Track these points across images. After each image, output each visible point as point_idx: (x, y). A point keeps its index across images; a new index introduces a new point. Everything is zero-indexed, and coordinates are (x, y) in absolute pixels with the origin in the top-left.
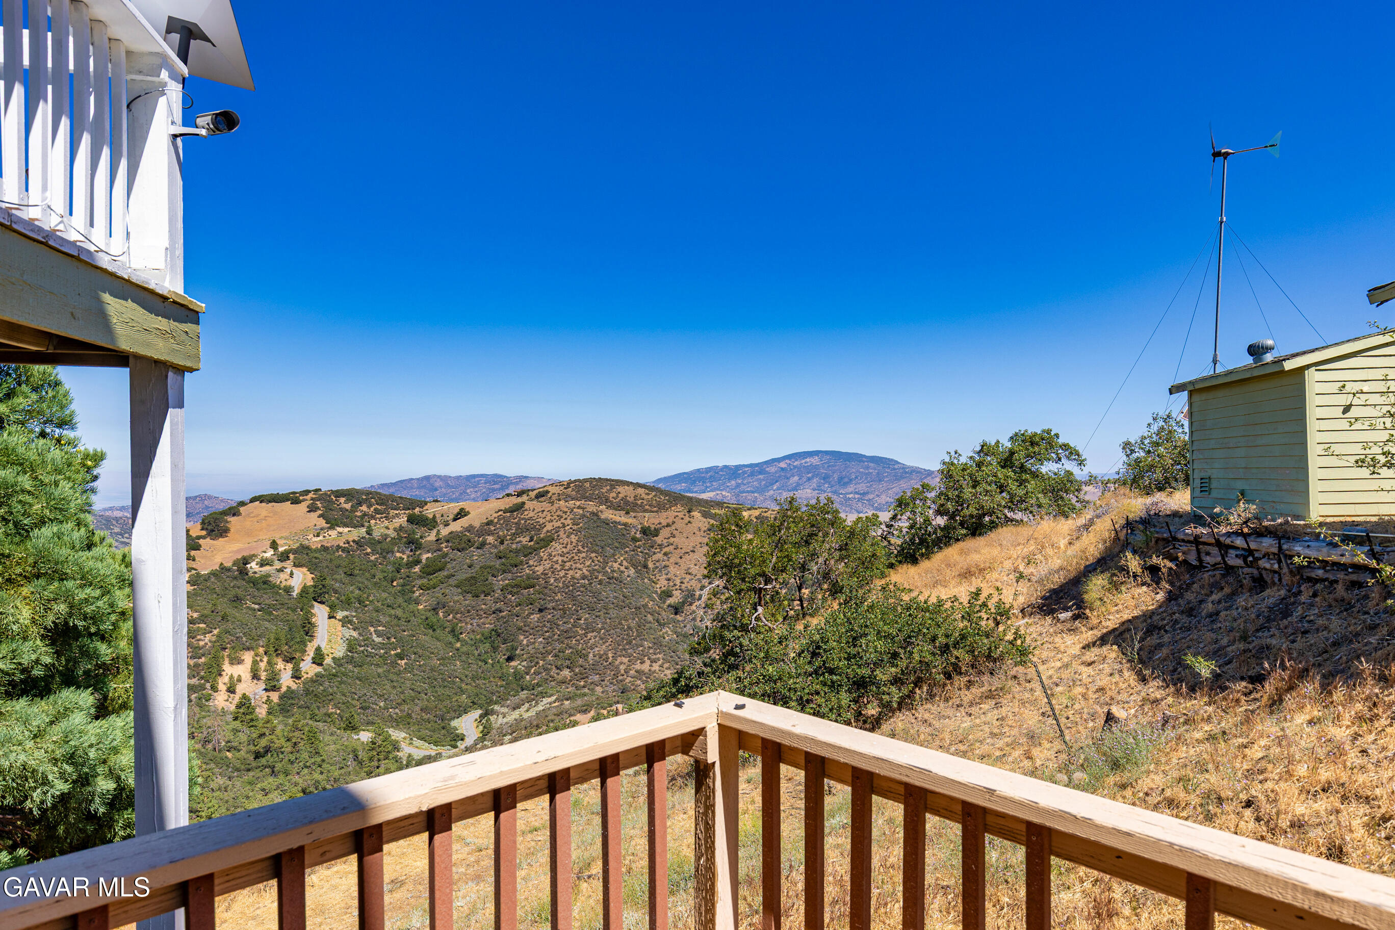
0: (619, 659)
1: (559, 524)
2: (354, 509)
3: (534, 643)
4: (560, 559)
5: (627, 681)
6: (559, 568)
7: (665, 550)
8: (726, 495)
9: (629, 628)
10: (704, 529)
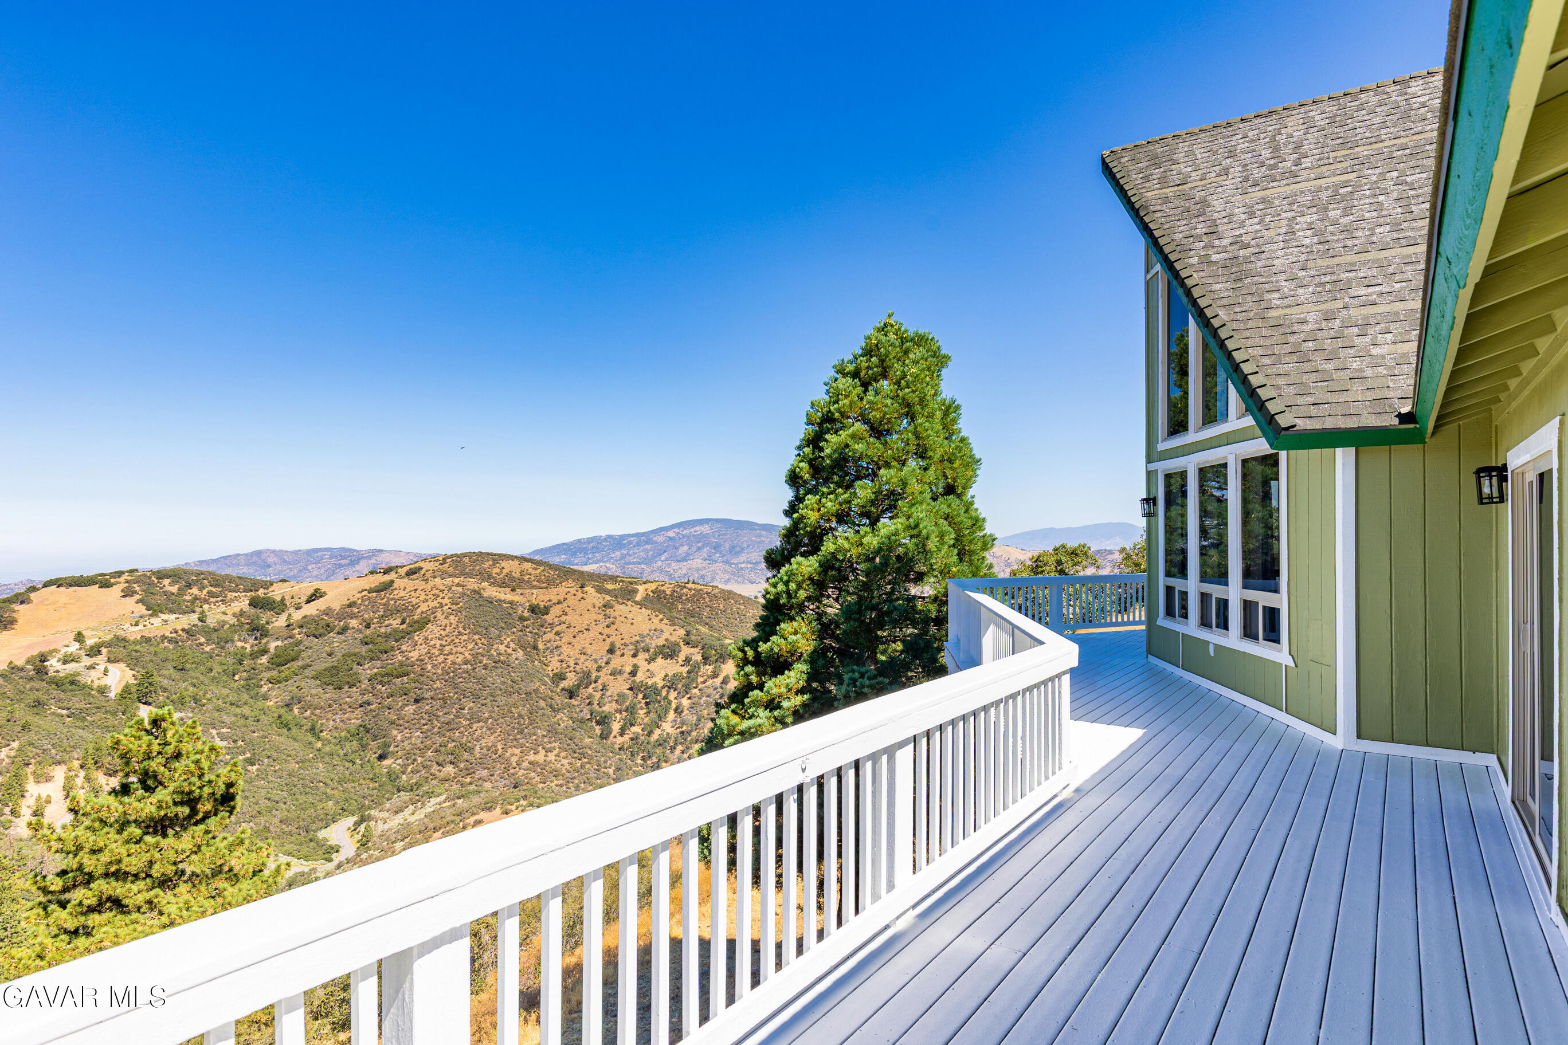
0: (510, 751)
1: (435, 604)
2: (181, 592)
3: (410, 738)
4: (438, 643)
5: (520, 774)
6: (437, 653)
7: (556, 629)
8: (612, 568)
9: (520, 715)
10: (598, 605)
